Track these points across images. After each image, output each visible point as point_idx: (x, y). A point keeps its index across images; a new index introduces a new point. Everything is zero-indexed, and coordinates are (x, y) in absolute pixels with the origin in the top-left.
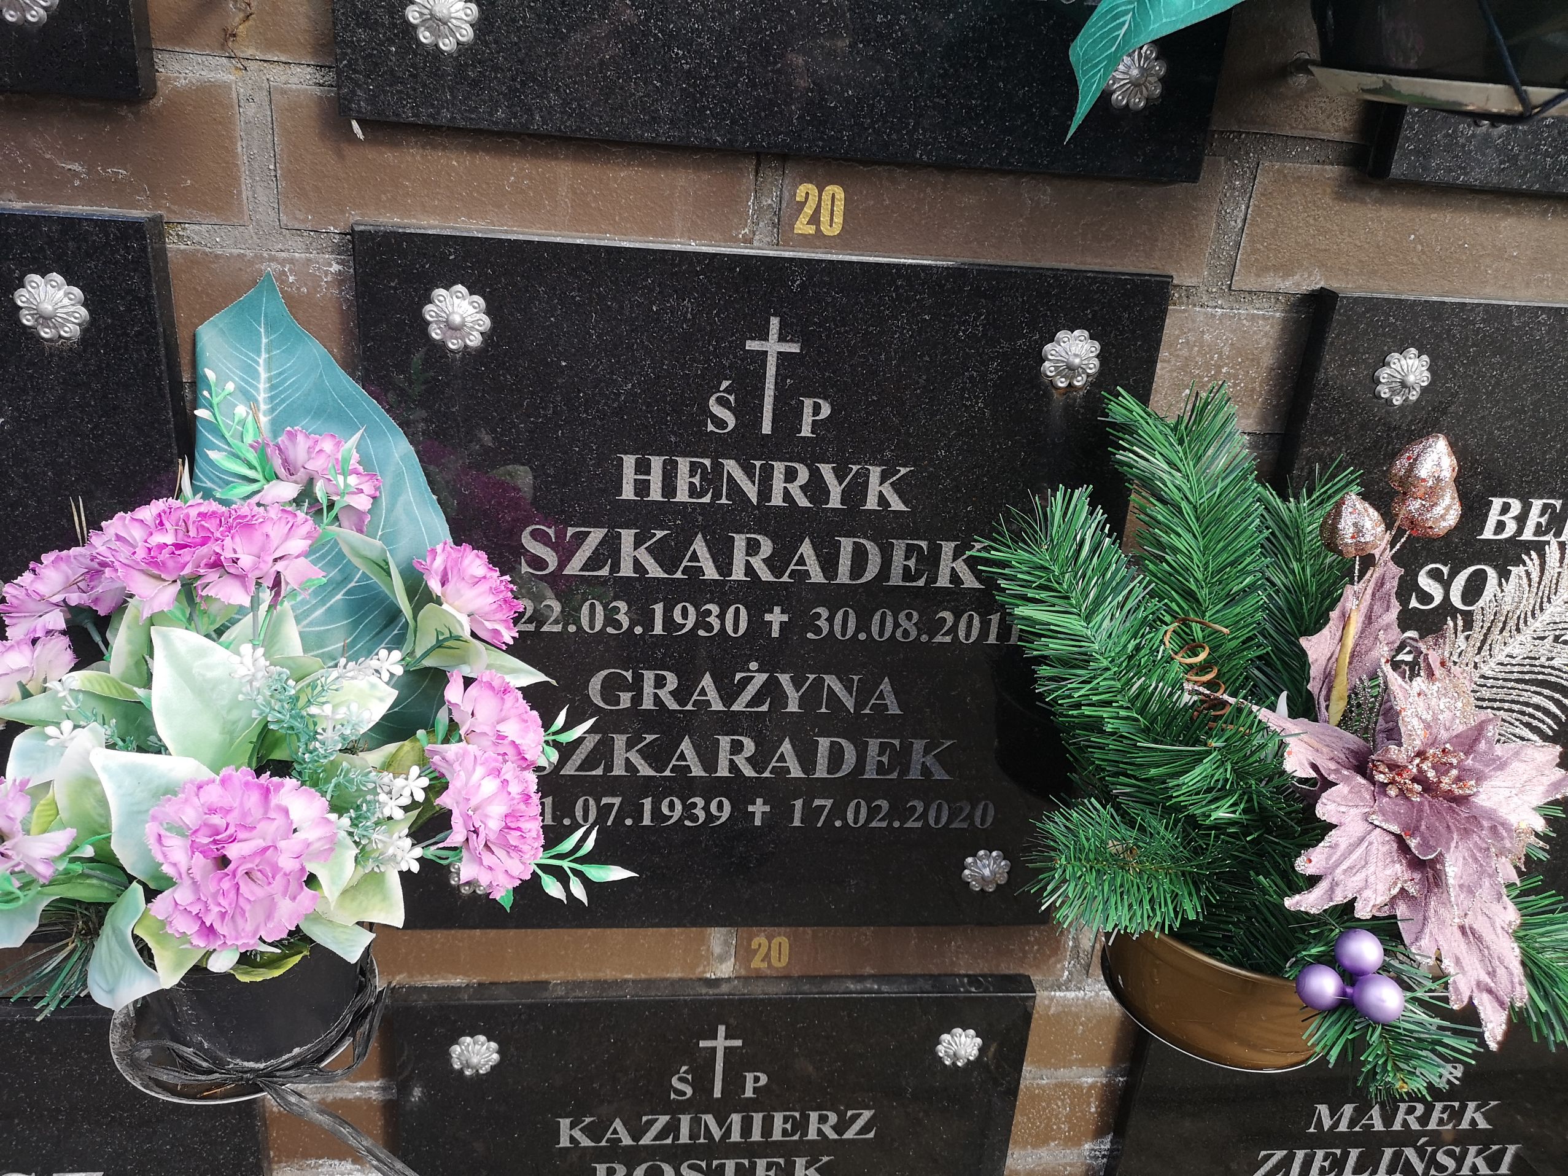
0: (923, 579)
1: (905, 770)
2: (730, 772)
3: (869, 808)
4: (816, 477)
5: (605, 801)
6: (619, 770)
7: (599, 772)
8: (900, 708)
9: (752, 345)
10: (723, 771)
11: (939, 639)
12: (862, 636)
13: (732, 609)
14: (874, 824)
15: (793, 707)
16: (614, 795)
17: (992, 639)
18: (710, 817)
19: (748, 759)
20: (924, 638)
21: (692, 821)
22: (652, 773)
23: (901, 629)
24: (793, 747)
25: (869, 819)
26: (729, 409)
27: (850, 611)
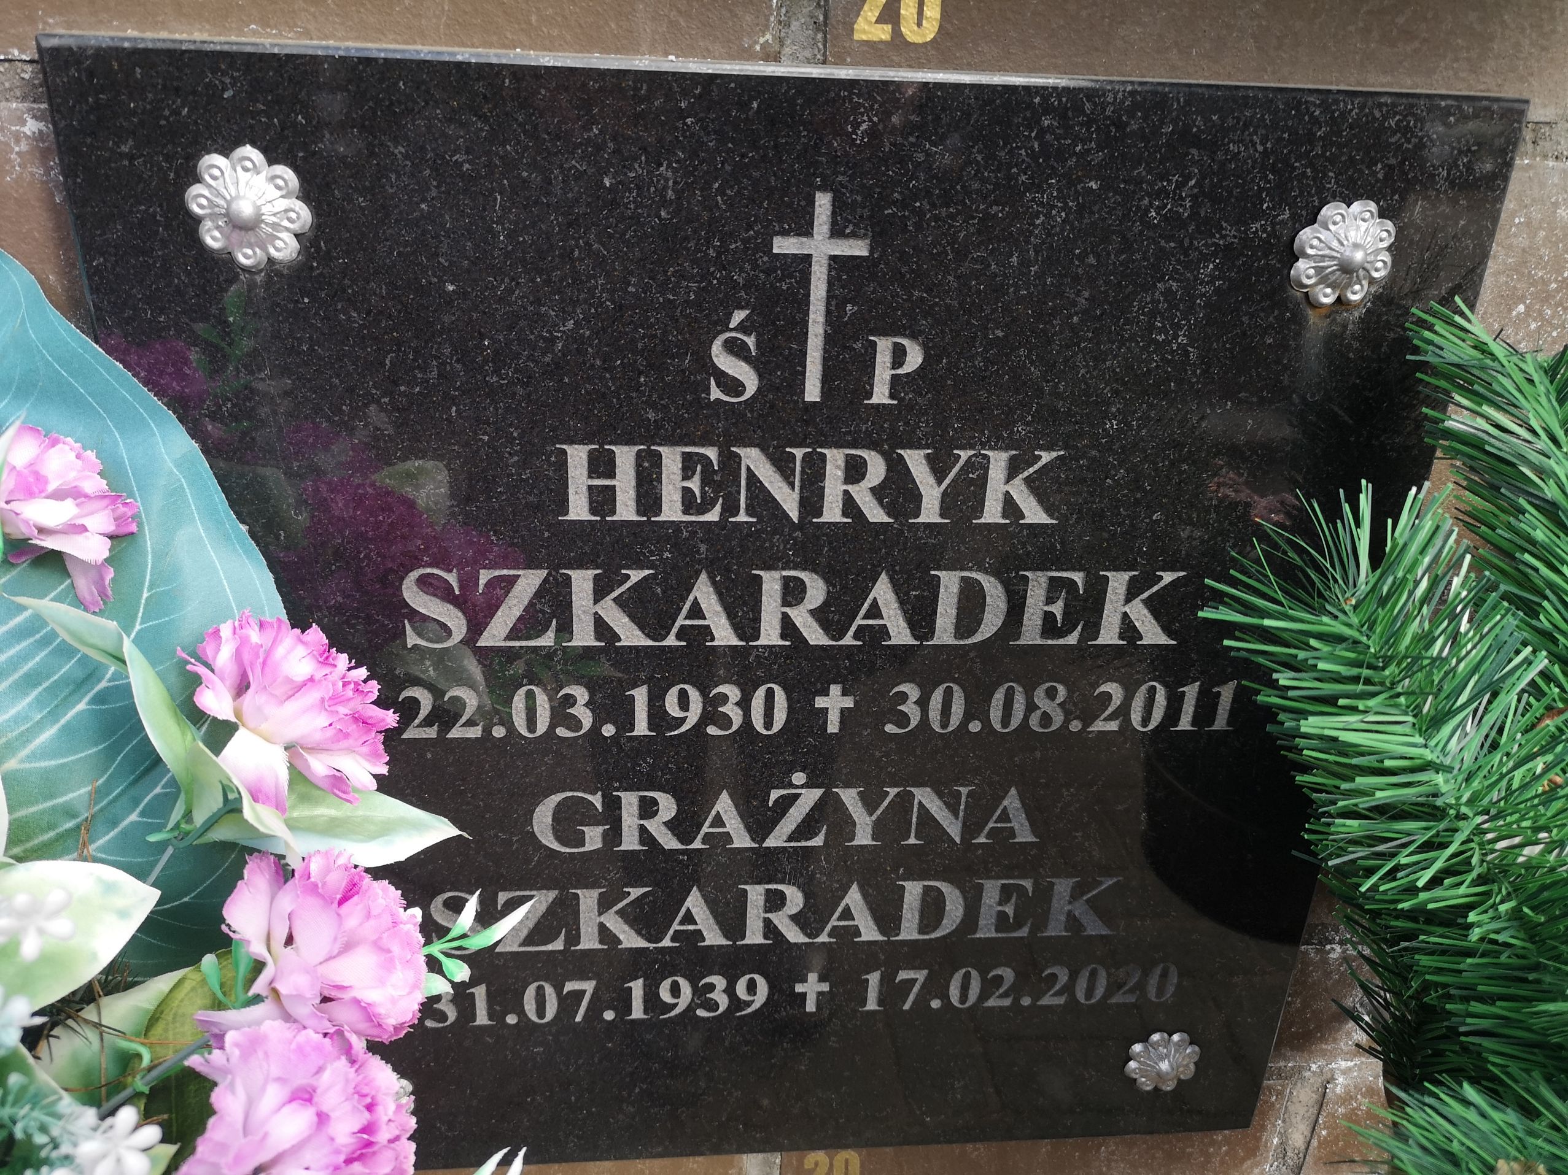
0: (1076, 634)
1: (1041, 922)
2: (766, 937)
3: (984, 980)
4: (898, 471)
5: (569, 986)
6: (589, 941)
7: (558, 945)
8: (1034, 832)
9: (784, 245)
10: (754, 936)
11: (1099, 726)
12: (975, 727)
13: (761, 693)
14: (991, 1003)
15: (863, 837)
16: (583, 977)
17: (1185, 723)
18: (736, 1003)
19: (794, 918)
20: (1075, 726)
21: (709, 1010)
22: (642, 943)
23: (1038, 713)
24: (865, 896)
25: (984, 996)
26: (747, 358)
27: (955, 688)
